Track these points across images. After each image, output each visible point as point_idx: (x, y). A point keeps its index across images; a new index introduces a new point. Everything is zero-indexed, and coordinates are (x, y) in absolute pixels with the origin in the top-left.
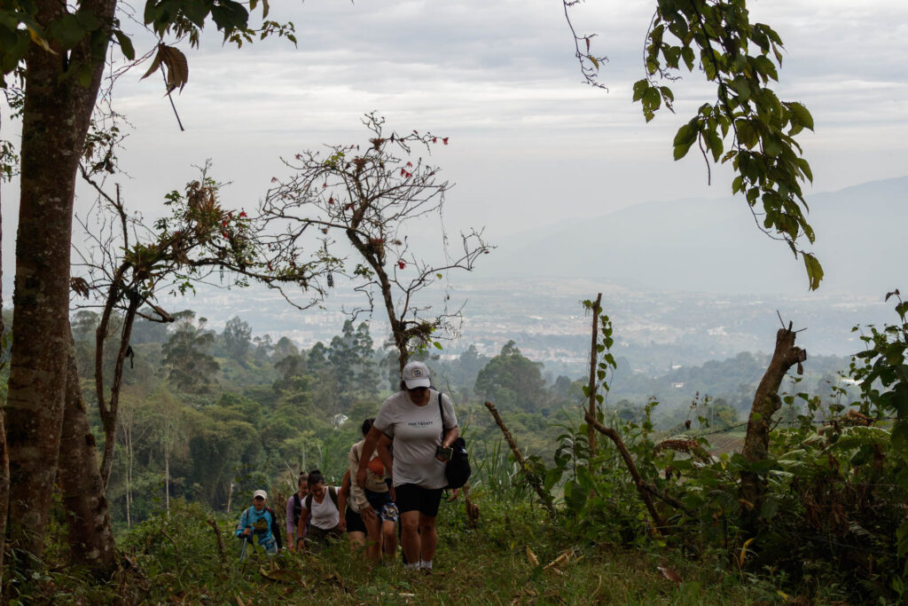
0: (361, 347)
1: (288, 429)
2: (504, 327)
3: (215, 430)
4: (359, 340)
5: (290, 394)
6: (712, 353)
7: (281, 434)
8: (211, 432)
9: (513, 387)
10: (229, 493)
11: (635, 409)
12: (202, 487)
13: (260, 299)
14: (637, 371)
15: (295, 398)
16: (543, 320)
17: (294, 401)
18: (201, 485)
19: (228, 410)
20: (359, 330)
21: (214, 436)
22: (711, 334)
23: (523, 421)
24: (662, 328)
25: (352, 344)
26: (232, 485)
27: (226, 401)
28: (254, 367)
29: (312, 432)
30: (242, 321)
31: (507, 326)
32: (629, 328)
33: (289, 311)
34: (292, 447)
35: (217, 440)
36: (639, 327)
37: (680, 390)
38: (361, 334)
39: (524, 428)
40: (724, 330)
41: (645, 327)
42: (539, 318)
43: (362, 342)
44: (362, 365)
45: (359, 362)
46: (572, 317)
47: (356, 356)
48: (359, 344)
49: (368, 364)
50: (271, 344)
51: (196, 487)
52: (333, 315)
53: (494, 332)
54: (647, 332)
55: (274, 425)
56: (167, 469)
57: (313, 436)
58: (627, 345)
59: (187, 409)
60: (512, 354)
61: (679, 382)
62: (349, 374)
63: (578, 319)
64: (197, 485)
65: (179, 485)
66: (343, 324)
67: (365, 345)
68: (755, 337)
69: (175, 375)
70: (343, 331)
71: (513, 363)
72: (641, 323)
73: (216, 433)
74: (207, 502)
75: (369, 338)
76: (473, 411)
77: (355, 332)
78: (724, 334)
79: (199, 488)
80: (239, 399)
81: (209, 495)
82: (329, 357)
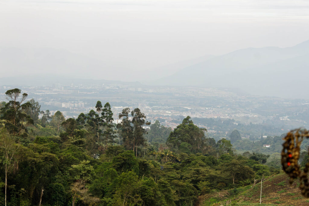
0: (106, 117)
1: (73, 159)
2: (170, 112)
3: (34, 157)
4: (105, 113)
5: (72, 139)
6: (283, 130)
7: (69, 162)
8: (33, 159)
9: (189, 142)
10: (40, 194)
11: (259, 156)
12: (26, 191)
13: (38, 94)
14: (243, 138)
15: (76, 142)
16: (191, 110)
17: (75, 143)
18: (25, 189)
19: (41, 146)
20: (105, 107)
21: (34, 161)
22: (281, 120)
23: (203, 160)
24: (255, 116)
25: (101, 114)
26: (43, 190)
27: (39, 141)
28: (41, 127)
29: (88, 162)
30: (36, 102)
31: (172, 112)
32: (237, 115)
33: (54, 100)
34: (76, 170)
35: (36, 163)
36: (243, 115)
37: (269, 148)
38: (107, 109)
39: (205, 164)
40: (288, 118)
41: (247, 115)
42: (189, 108)
43: (106, 114)
44: (106, 126)
45: (104, 125)
46: (207, 108)
47: (103, 121)
48: (105, 115)
49: (110, 126)
50: (50, 115)
51: (22, 191)
52: (77, 103)
53: (165, 115)
54: (247, 118)
55: (65, 157)
56: (6, 179)
57: (88, 164)
58: (237, 124)
59: (18, 145)
60: (188, 124)
61: (268, 144)
62: (99, 132)
63: (210, 109)
64: (23, 189)
65: (12, 189)
66: (96, 103)
67: (108, 115)
68: (305, 122)
69: (8, 126)
70: (96, 107)
71: (190, 128)
72: (244, 113)
73: (35, 159)
74: (28, 200)
75: (111, 112)
76: (167, 155)
77: (103, 108)
78: (288, 120)
79: (24, 191)
80: (46, 141)
81: (29, 196)
82: (87, 122)
